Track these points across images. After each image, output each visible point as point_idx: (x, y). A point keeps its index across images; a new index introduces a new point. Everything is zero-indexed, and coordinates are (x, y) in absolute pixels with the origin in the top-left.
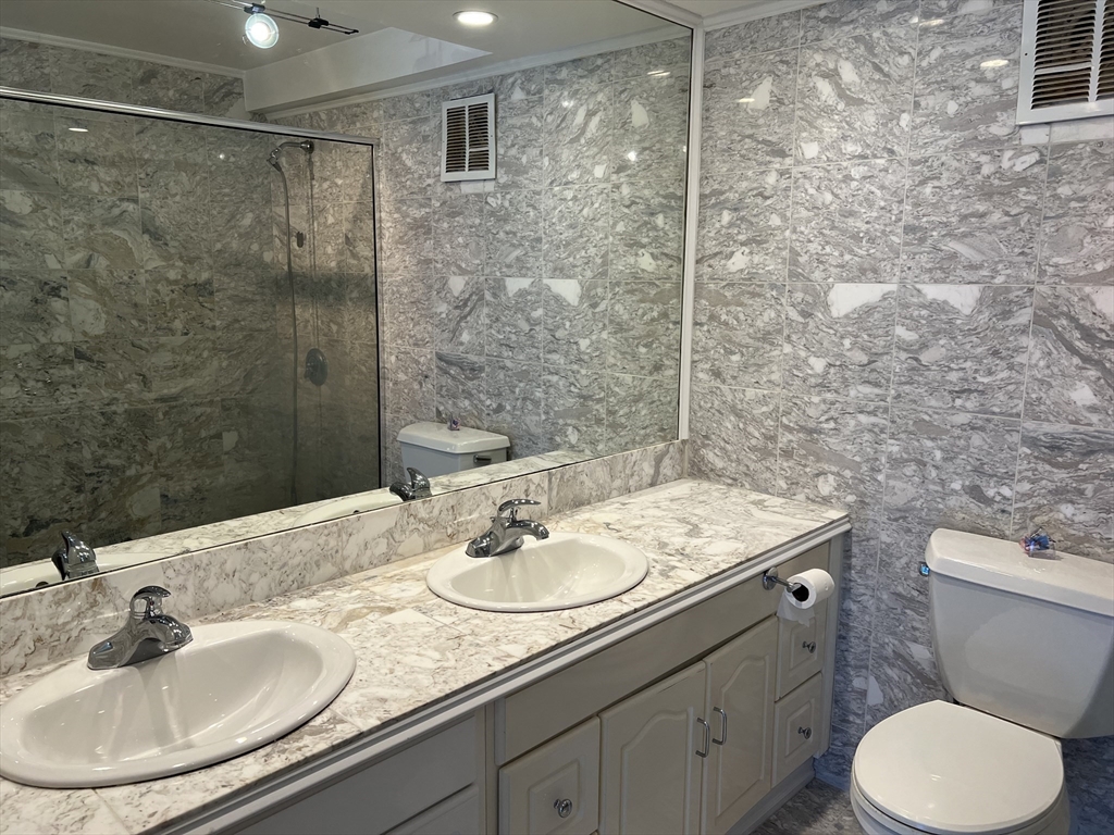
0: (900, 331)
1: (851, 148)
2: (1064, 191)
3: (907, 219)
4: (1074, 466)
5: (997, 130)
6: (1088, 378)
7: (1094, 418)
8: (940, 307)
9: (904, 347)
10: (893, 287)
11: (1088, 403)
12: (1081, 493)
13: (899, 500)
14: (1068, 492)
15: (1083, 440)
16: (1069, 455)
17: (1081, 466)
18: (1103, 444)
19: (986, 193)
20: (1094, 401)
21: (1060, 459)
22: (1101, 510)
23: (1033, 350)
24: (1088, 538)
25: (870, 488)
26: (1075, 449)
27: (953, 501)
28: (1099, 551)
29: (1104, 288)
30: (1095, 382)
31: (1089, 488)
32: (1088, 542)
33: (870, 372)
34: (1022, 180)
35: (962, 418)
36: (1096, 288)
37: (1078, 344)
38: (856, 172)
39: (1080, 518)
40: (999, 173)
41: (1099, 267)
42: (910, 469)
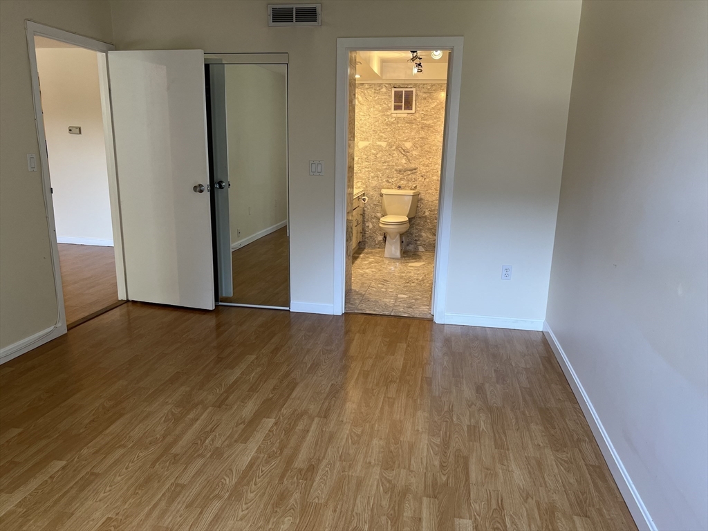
0: (373, 151)
1: (361, 114)
2: (399, 125)
3: (373, 129)
4: (403, 174)
5: (388, 113)
7: (406, 165)
8: (380, 146)
9: (373, 154)
10: (371, 142)
11: (405, 163)
13: (374, 185)
15: (404, 169)
18: (407, 170)
19: (387, 125)
21: (401, 173)
23: (396, 154)
25: (368, 183)
26: (403, 171)
27: (384, 184)
28: (407, 187)
30: (405, 159)
31: (405, 177)
32: (405, 186)
33: (367, 160)
34: (393, 123)
35: (385, 167)
37: (403, 152)
38: (363, 119)
39: (404, 183)
40: (389, 121)
42: (376, 178)
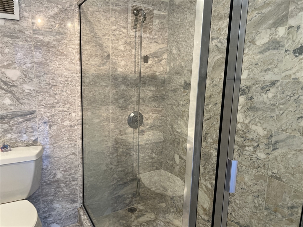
4: (9, 122)
6: (8, 96)
7: (12, 108)
11: (10, 104)
12: (12, 130)
14: (8, 130)
15: (10, 114)
16: (7, 119)
17: (11, 122)
18: (16, 115)
20: (12, 103)
21: (4, 121)
22: (19, 133)
24: (17, 142)
26: (8, 117)
28: (20, 144)
29: (8, 70)
30: (10, 97)
31: (14, 128)
32: (17, 143)
36: (6, 70)
37: (4, 87)
39: (13, 137)
41: (5, 63)
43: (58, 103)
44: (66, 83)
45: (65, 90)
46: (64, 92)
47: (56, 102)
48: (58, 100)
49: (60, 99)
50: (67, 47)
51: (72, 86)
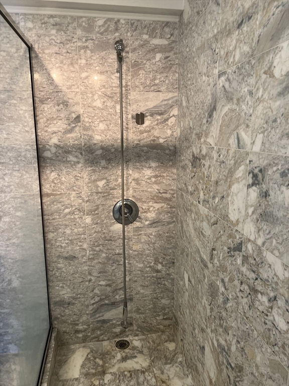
43: (9, 186)
44: (18, 160)
45: (18, 169)
46: (17, 172)
47: (6, 185)
48: (8, 183)
49: (12, 181)
50: (16, 109)
51: (27, 164)
